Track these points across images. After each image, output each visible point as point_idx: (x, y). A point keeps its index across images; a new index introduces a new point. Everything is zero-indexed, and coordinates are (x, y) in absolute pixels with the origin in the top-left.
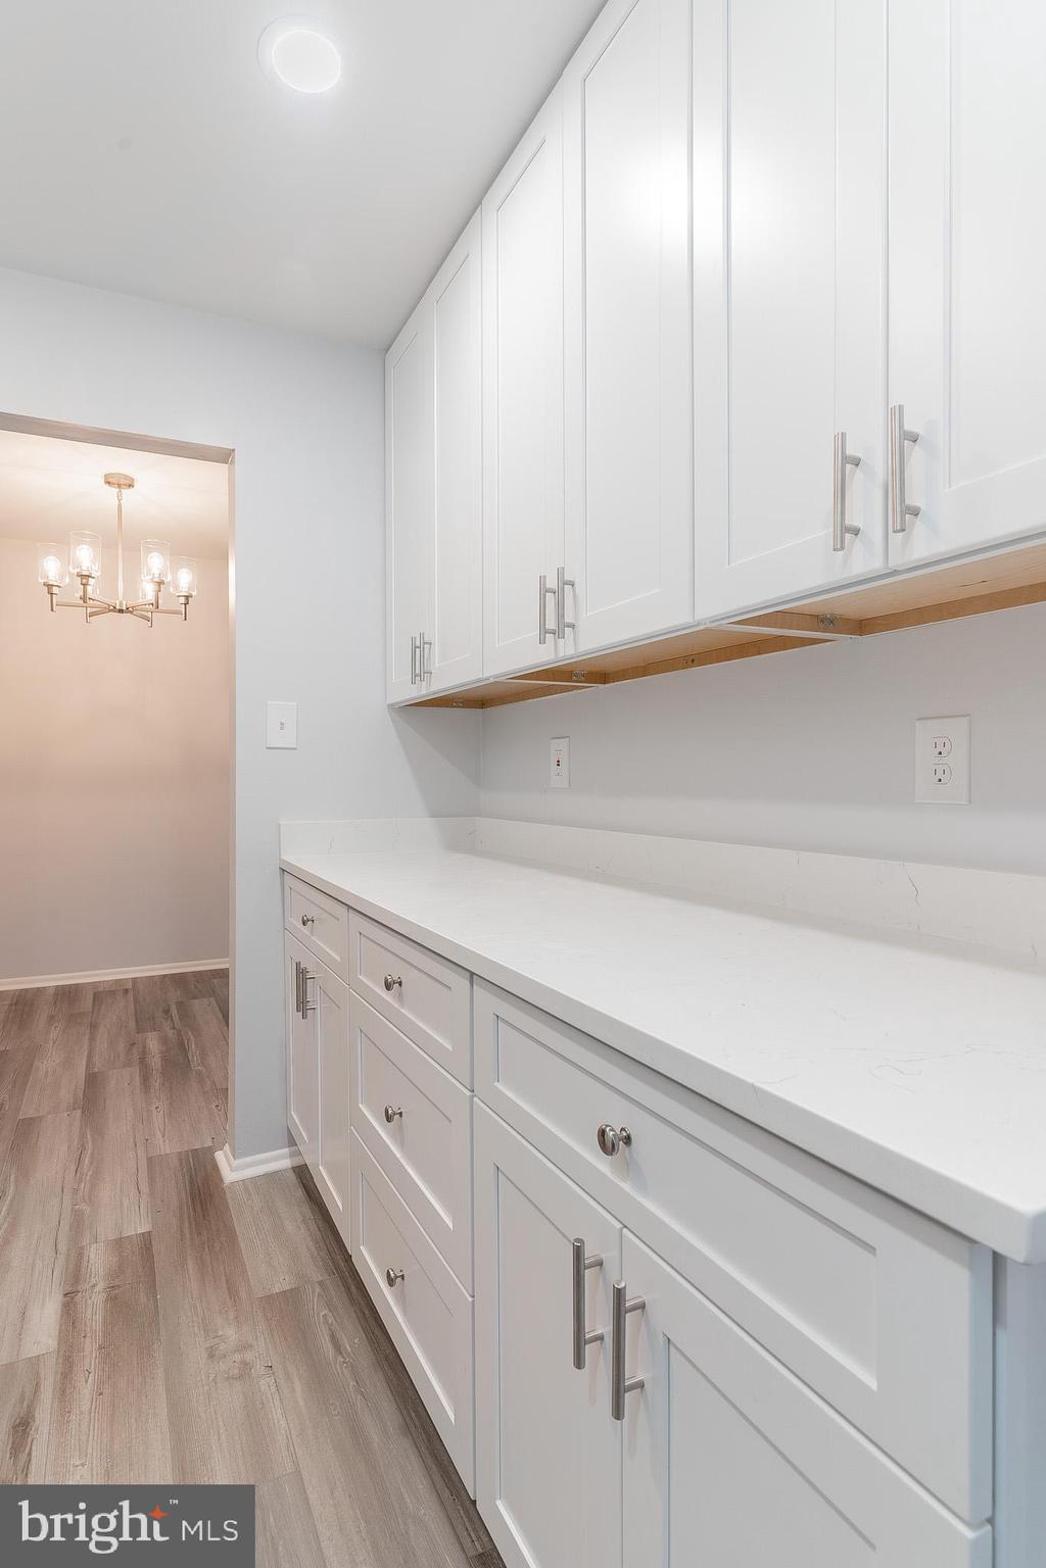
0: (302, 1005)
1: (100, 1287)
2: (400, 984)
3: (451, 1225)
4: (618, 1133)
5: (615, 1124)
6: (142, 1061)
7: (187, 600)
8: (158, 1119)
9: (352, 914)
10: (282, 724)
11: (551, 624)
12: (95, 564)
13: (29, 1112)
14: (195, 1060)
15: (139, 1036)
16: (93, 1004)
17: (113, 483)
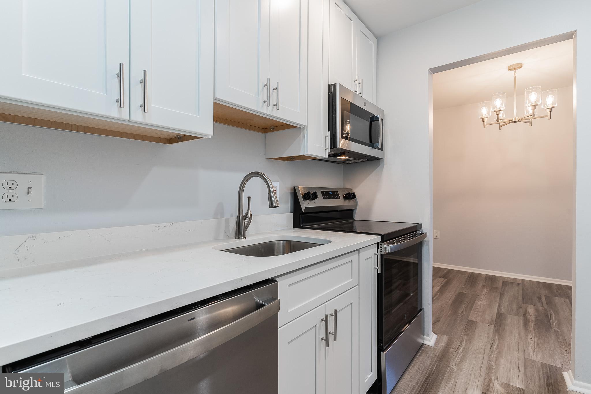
6: (525, 316)
7: (552, 109)
8: (531, 343)
12: (502, 105)
13: (472, 318)
14: (554, 324)
15: (524, 305)
16: (503, 285)
17: (512, 69)
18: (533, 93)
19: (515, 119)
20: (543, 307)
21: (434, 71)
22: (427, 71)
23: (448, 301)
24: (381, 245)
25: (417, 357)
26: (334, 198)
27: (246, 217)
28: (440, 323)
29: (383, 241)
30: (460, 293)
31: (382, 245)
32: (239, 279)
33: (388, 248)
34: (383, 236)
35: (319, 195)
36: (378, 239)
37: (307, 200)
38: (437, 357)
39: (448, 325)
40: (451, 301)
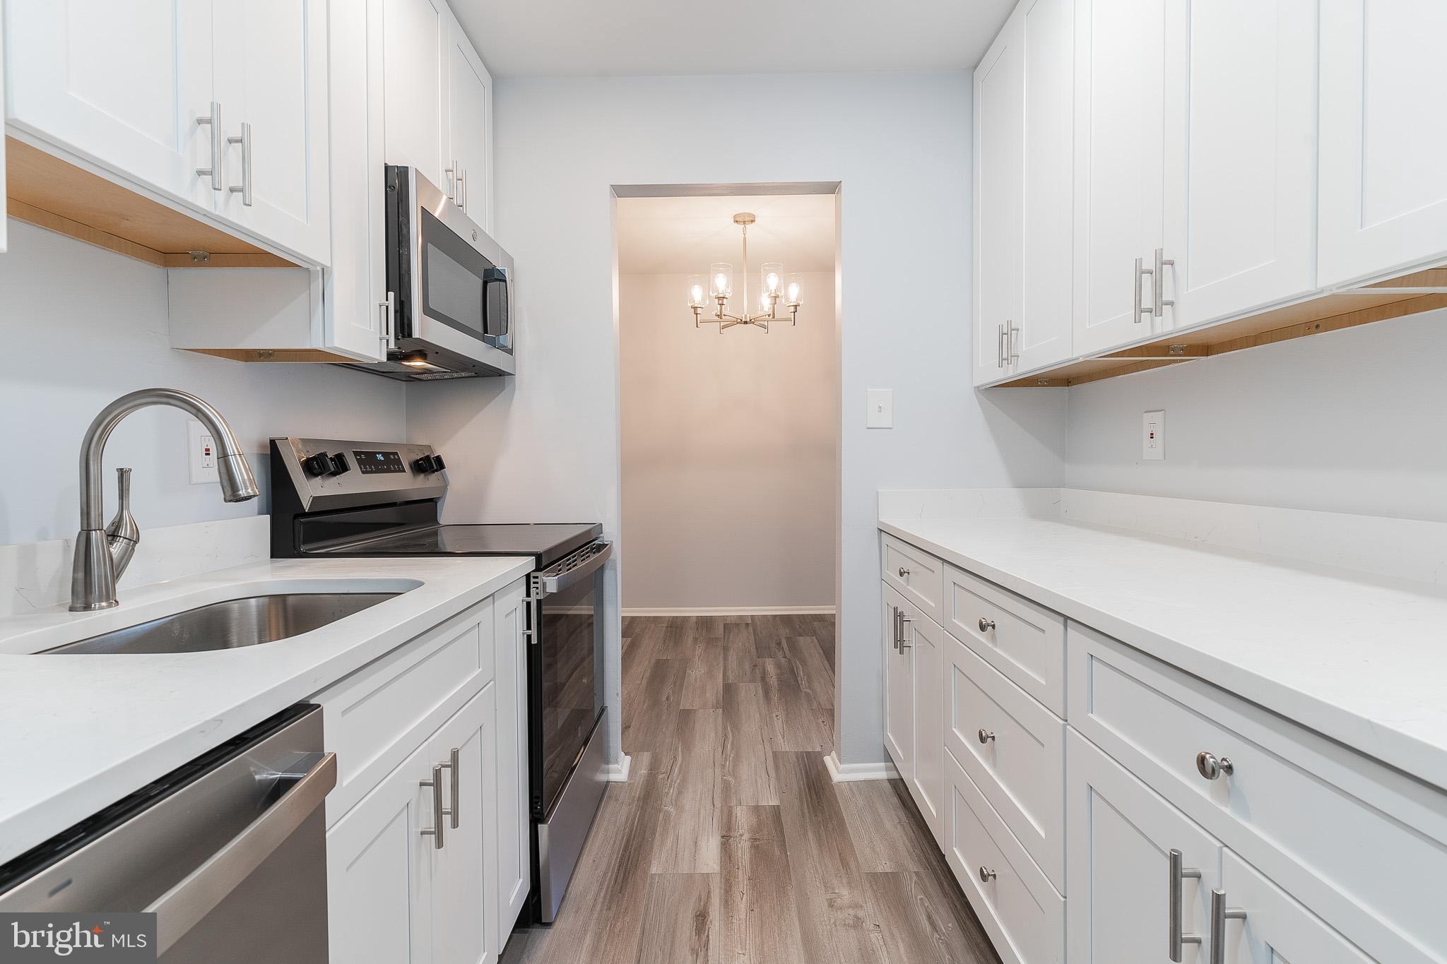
0: (899, 643)
1: (746, 836)
2: (994, 627)
3: (1043, 835)
4: (1219, 761)
5: (1216, 754)
6: (763, 679)
7: (796, 308)
8: (778, 724)
9: (947, 567)
10: (880, 407)
11: (1147, 302)
12: (728, 287)
13: (686, 705)
14: (804, 684)
15: (760, 660)
16: (724, 632)
17: (740, 222)
18: (772, 274)
19: (746, 316)
20: (785, 657)
21: (621, 191)
22: (608, 190)
23: (639, 682)
24: (534, 577)
25: (599, 814)
26: (388, 471)
27: (113, 536)
28: (631, 730)
29: (539, 568)
30: (658, 661)
31: (537, 577)
32: (215, 720)
33: (551, 583)
34: (539, 557)
35: (351, 461)
36: (528, 564)
37: (316, 475)
38: (638, 801)
39: (647, 730)
40: (644, 682)
